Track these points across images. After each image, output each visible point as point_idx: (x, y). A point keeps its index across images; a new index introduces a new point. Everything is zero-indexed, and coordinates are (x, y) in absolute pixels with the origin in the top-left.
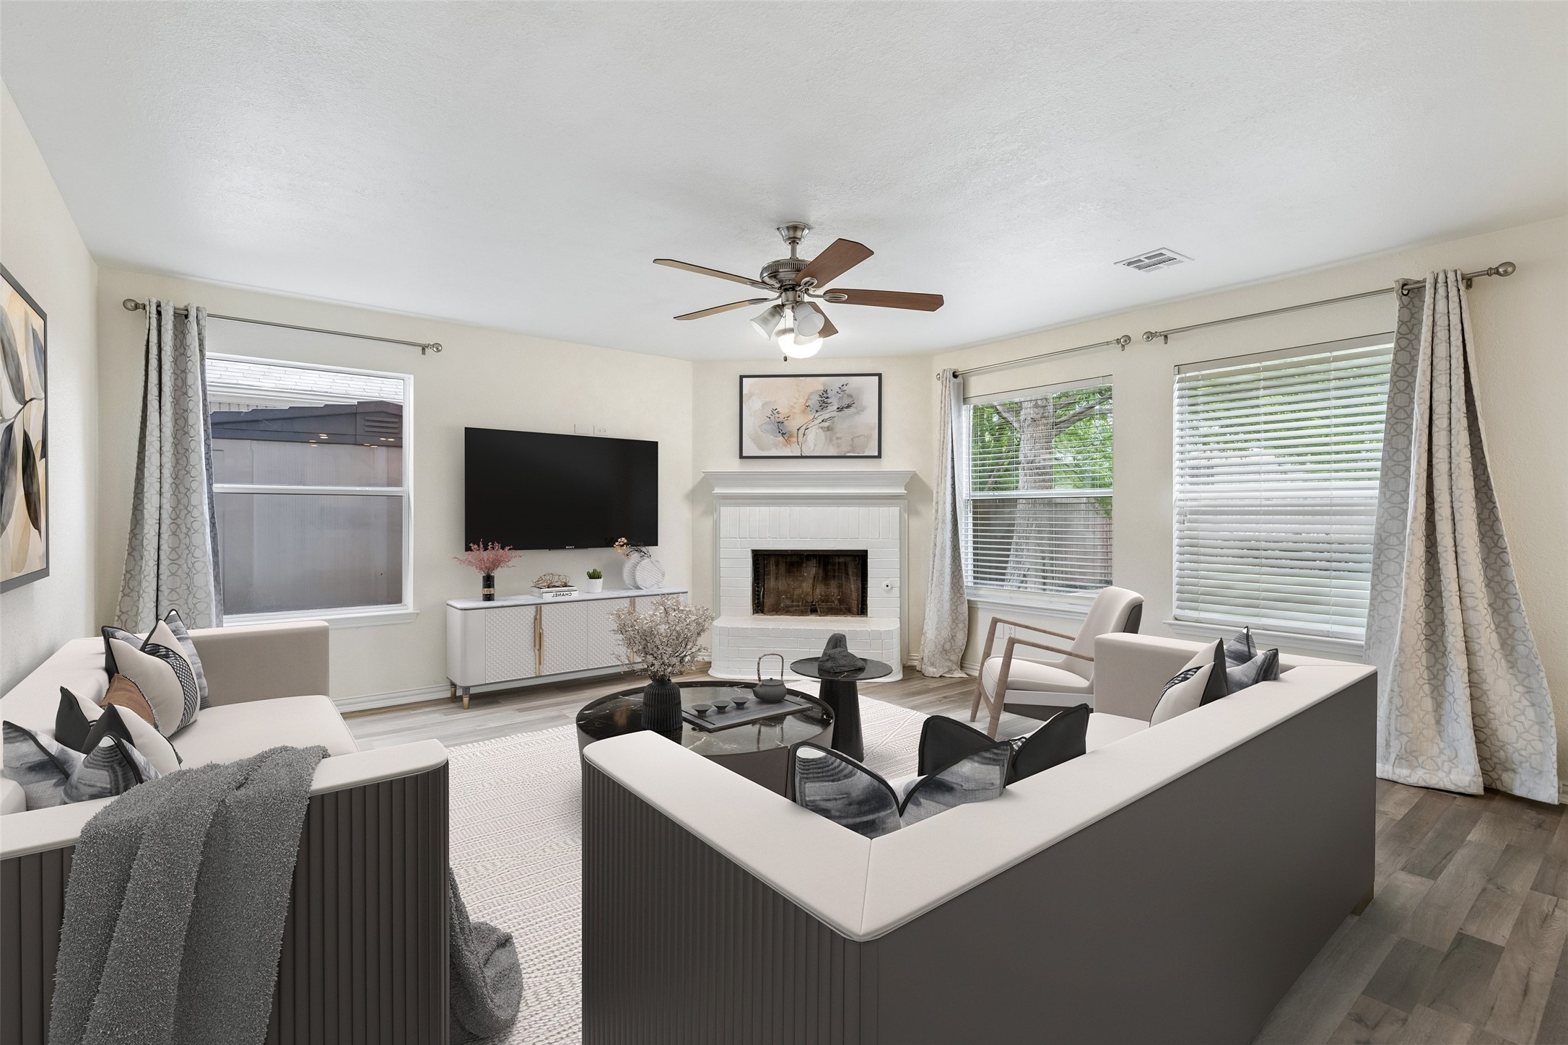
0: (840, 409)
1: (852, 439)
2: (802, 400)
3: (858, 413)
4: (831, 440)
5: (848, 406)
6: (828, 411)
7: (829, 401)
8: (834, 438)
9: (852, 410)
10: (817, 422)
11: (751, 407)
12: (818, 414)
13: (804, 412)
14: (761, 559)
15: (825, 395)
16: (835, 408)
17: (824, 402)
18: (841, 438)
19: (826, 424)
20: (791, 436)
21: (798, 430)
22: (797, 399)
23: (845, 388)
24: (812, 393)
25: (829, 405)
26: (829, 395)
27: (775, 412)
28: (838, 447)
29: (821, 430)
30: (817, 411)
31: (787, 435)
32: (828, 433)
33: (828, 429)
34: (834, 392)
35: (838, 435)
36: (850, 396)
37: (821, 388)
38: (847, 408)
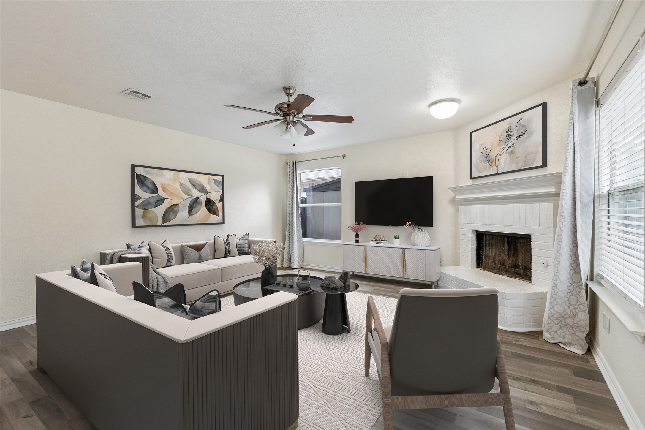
0: (518, 137)
1: (525, 156)
2: (498, 138)
3: (529, 137)
4: (513, 160)
5: (523, 134)
6: (511, 140)
7: (512, 133)
8: (515, 158)
9: (525, 135)
10: (505, 149)
11: (476, 147)
12: (506, 144)
13: (499, 145)
14: (480, 236)
15: (510, 131)
16: (515, 137)
17: (509, 136)
18: (518, 157)
19: (510, 150)
20: (492, 162)
21: (496, 157)
22: (495, 138)
23: (521, 121)
24: (503, 132)
25: (511, 137)
26: (512, 130)
27: (485, 149)
28: (517, 164)
29: (507, 155)
30: (505, 142)
31: (490, 161)
32: (512, 155)
33: (512, 152)
34: (515, 127)
35: (517, 156)
36: (524, 126)
37: (508, 126)
38: (522, 135)
